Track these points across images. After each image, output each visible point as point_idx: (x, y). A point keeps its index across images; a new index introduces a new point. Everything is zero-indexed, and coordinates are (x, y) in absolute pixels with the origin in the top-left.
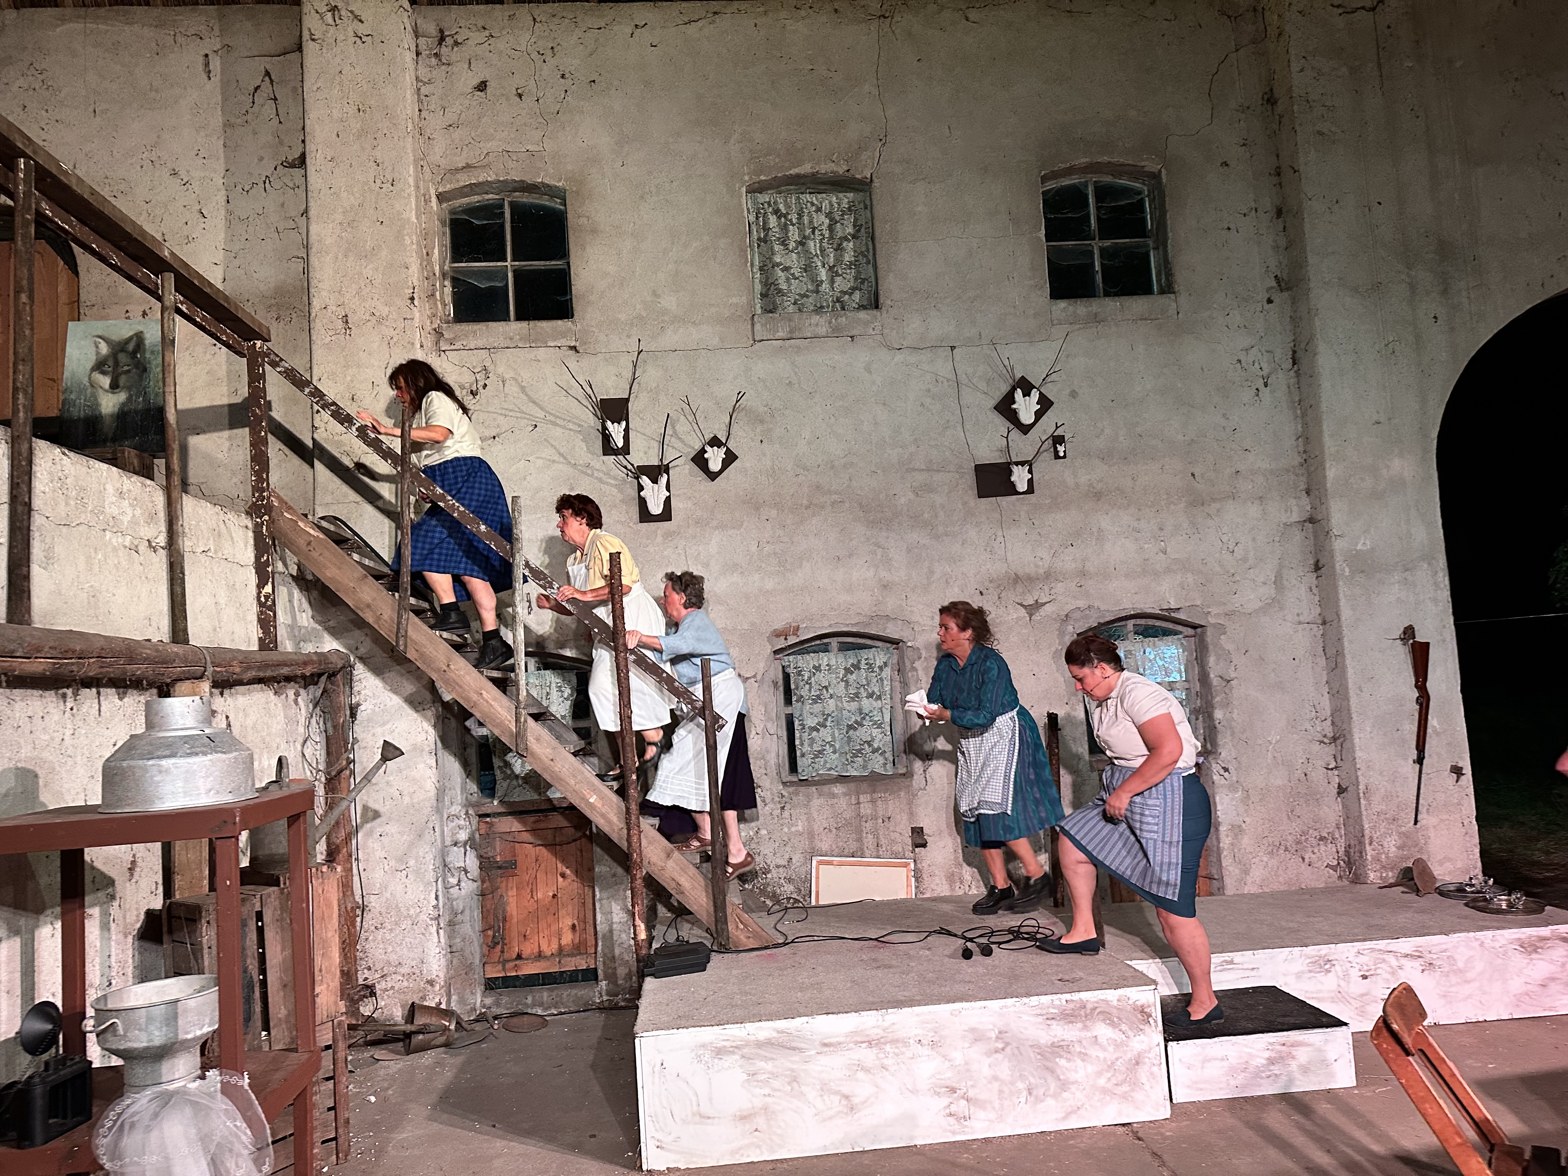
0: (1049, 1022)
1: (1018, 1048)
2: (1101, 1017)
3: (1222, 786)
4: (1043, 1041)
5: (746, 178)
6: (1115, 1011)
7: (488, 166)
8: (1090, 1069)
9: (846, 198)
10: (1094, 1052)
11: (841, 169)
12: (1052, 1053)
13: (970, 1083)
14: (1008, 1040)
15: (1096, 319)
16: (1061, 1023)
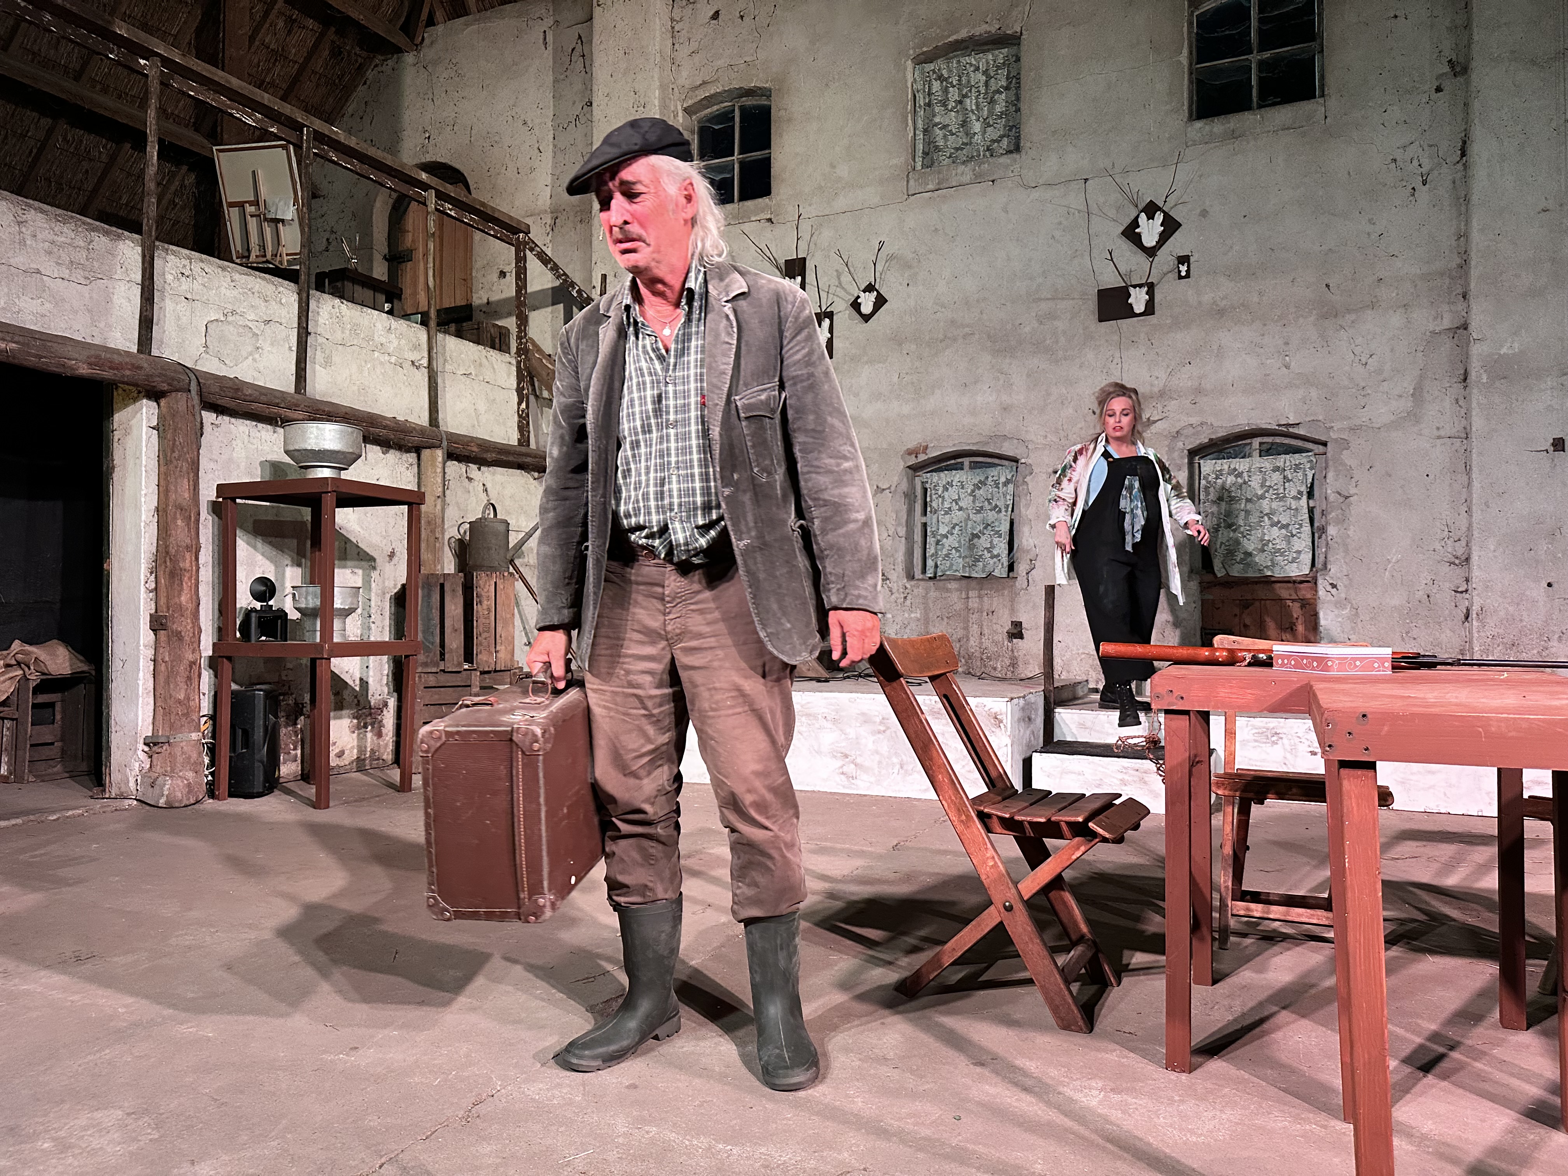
3: (1329, 602)
5: (911, 52)
7: (717, 80)
9: (1001, 54)
11: (993, 28)
13: (858, 753)
14: (888, 725)
15: (1233, 135)
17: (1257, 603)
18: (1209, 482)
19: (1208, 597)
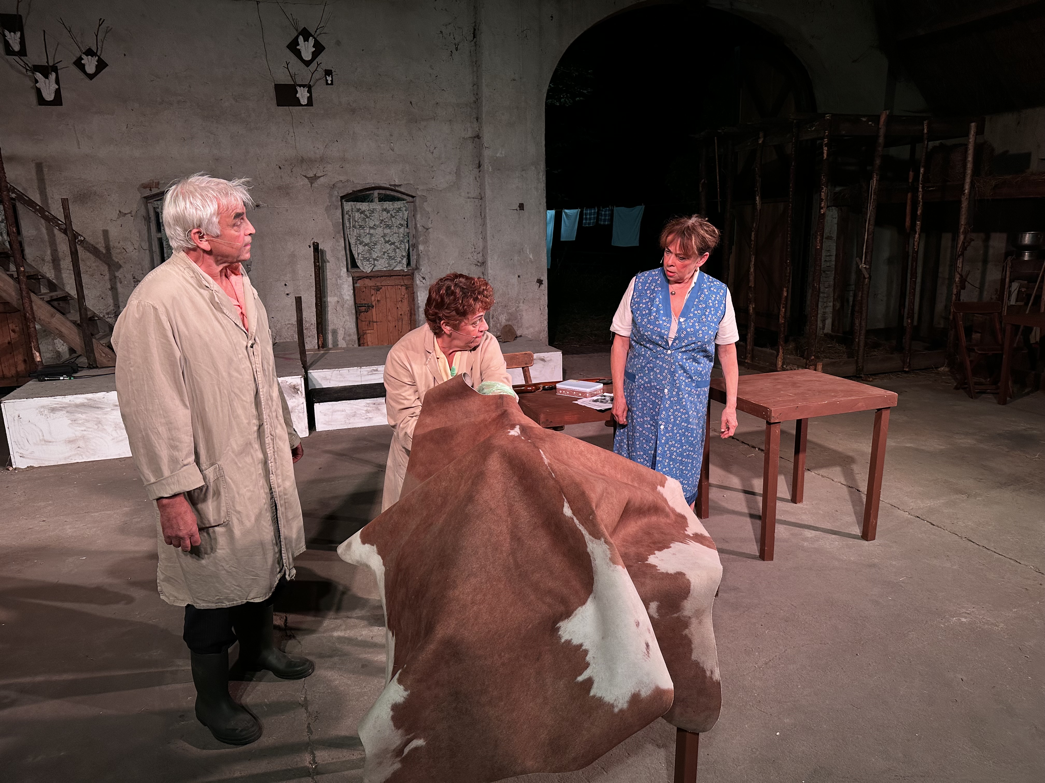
17: (383, 288)
18: (350, 216)
19: (357, 285)
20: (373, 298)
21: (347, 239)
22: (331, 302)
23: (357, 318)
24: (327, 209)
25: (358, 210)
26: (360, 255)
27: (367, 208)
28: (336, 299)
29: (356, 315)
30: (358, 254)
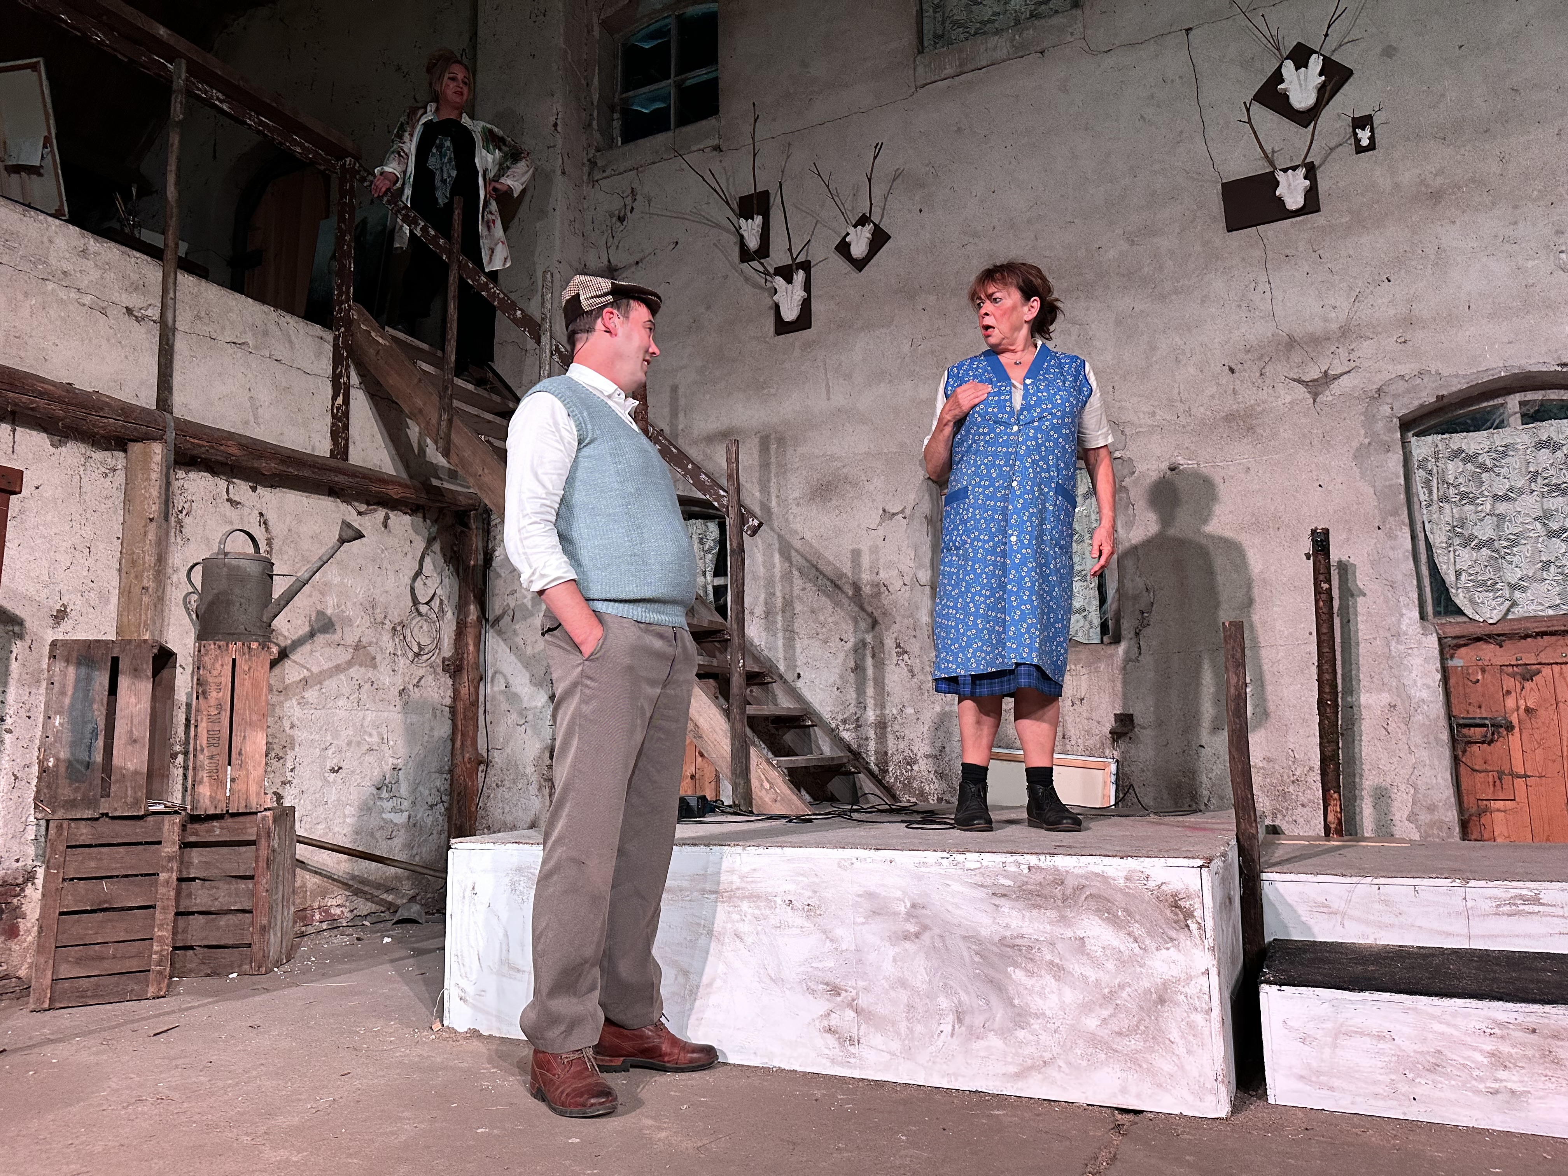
0: (997, 901)
1: (941, 937)
2: (1093, 905)
4: (984, 933)
6: (1119, 897)
8: (1070, 996)
10: (1077, 967)
12: (1001, 956)
13: (861, 984)
14: (928, 922)
16: (1020, 905)
17: (1546, 671)
18: (1430, 472)
19: (1456, 662)
20: (1510, 702)
21: (1421, 536)
22: (1369, 707)
23: (1456, 761)
24: (1360, 455)
25: (1456, 454)
26: (1464, 577)
27: (1486, 445)
28: (1386, 698)
29: (1454, 748)
30: (1458, 574)
